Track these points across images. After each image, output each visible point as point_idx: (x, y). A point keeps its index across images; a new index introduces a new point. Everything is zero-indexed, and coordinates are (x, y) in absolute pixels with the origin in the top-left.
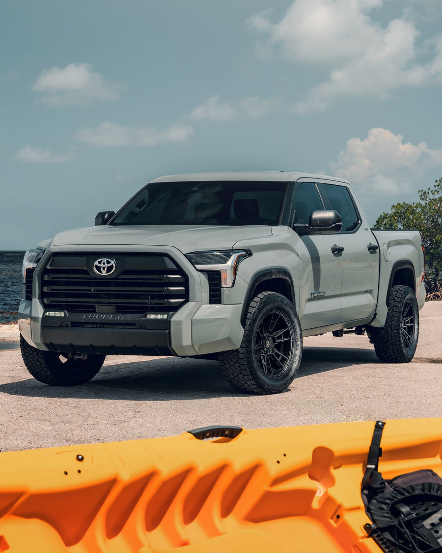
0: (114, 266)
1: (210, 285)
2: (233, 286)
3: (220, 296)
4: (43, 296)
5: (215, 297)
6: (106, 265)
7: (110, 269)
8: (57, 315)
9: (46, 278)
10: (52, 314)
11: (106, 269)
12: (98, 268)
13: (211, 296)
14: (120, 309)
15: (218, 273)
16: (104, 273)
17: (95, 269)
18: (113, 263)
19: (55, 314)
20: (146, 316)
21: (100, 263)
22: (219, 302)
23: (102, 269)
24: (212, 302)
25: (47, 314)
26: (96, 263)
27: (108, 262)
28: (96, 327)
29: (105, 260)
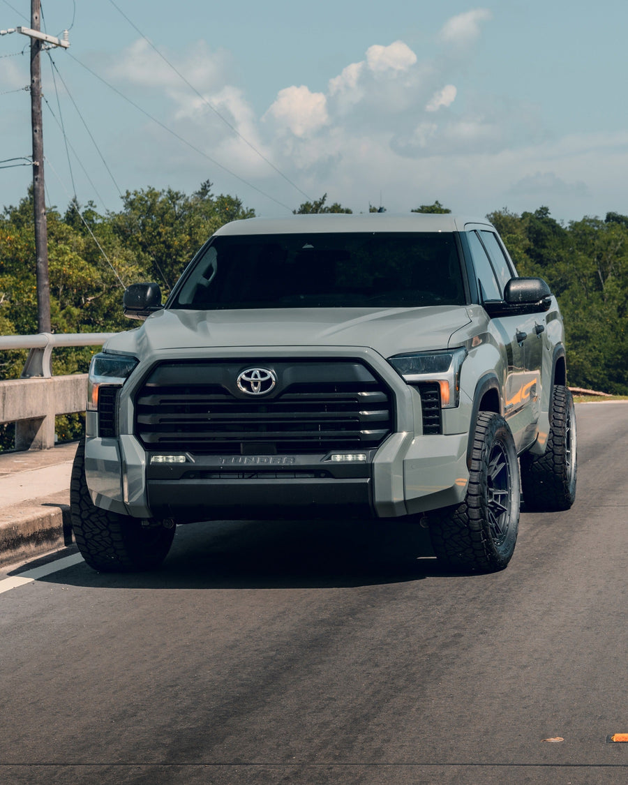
0: (274, 379)
1: (424, 405)
2: (457, 405)
3: (439, 421)
4: (139, 430)
5: (432, 424)
6: (260, 379)
7: (266, 384)
8: (171, 461)
9: (146, 401)
10: (161, 459)
11: (259, 385)
12: (245, 383)
13: (425, 422)
14: (285, 448)
15: (436, 385)
16: (256, 390)
17: (239, 385)
18: (271, 374)
19: (167, 458)
20: (330, 458)
21: (249, 375)
22: (438, 431)
23: (252, 385)
24: (427, 431)
25: (153, 459)
26: (243, 376)
27: (263, 375)
28: (243, 478)
29: (257, 371)
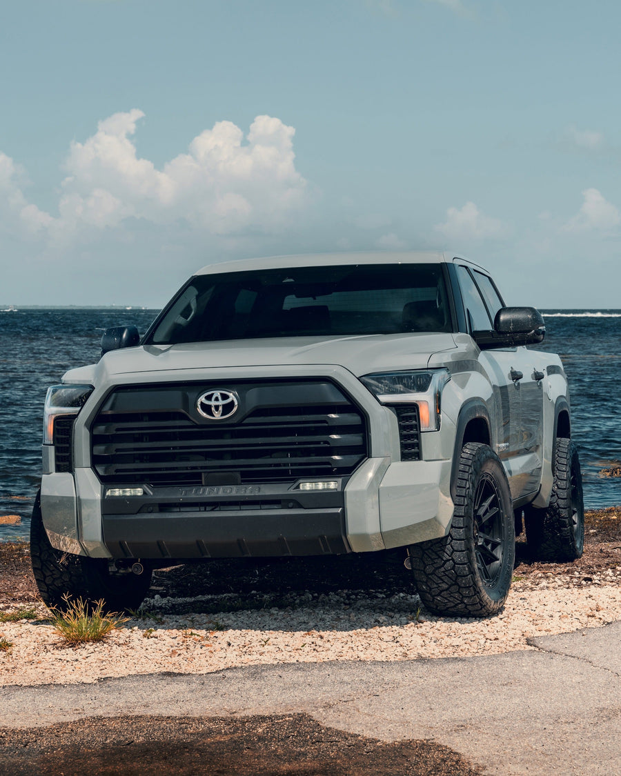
0: (236, 403)
1: (401, 428)
2: (438, 429)
3: (418, 445)
4: (95, 461)
5: (411, 449)
6: (221, 402)
7: (228, 408)
8: (128, 494)
9: (101, 429)
10: (118, 492)
11: (221, 408)
12: (207, 408)
13: (403, 446)
14: (250, 477)
15: (414, 407)
16: (217, 416)
17: (200, 410)
18: (232, 396)
19: (123, 491)
20: (298, 487)
21: (209, 398)
22: (418, 456)
23: (213, 409)
24: (405, 457)
25: (108, 493)
26: (202, 399)
27: (225, 397)
28: (205, 510)
29: (217, 393)
